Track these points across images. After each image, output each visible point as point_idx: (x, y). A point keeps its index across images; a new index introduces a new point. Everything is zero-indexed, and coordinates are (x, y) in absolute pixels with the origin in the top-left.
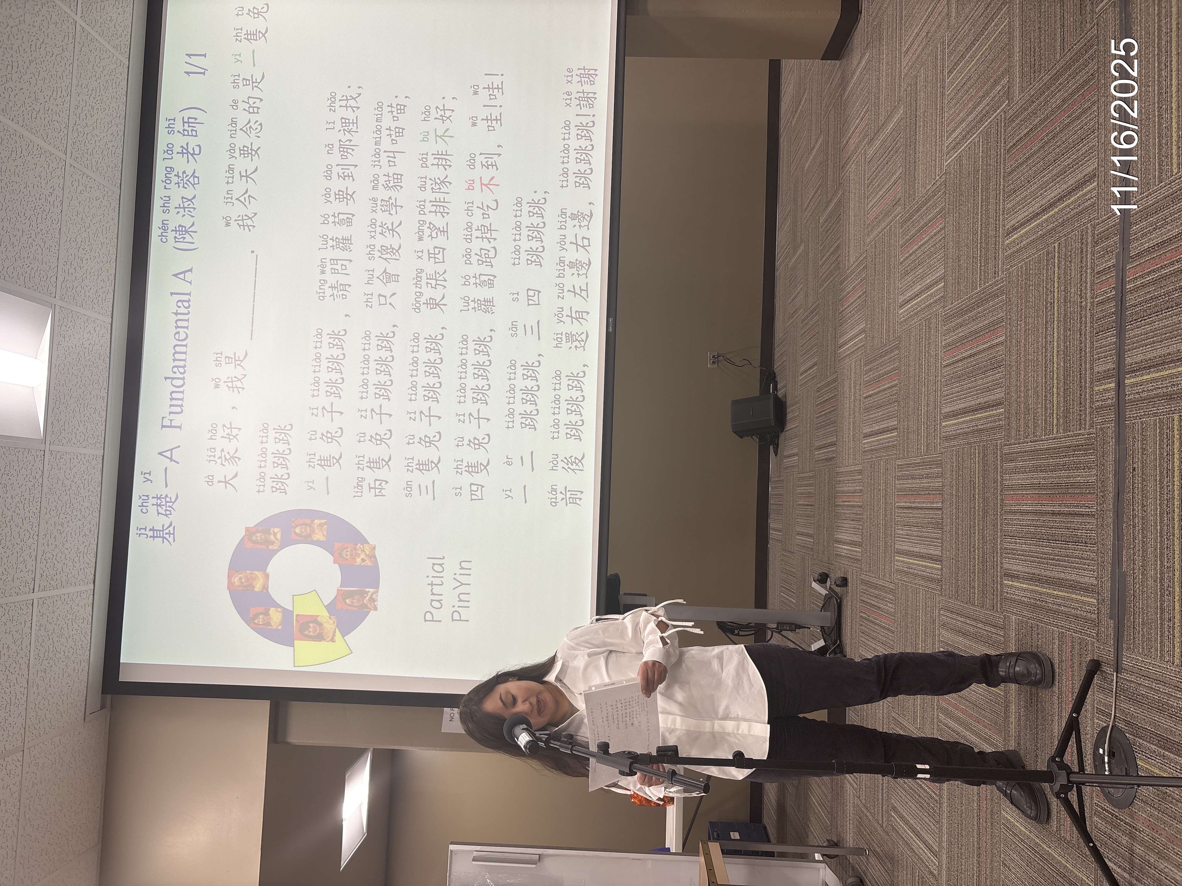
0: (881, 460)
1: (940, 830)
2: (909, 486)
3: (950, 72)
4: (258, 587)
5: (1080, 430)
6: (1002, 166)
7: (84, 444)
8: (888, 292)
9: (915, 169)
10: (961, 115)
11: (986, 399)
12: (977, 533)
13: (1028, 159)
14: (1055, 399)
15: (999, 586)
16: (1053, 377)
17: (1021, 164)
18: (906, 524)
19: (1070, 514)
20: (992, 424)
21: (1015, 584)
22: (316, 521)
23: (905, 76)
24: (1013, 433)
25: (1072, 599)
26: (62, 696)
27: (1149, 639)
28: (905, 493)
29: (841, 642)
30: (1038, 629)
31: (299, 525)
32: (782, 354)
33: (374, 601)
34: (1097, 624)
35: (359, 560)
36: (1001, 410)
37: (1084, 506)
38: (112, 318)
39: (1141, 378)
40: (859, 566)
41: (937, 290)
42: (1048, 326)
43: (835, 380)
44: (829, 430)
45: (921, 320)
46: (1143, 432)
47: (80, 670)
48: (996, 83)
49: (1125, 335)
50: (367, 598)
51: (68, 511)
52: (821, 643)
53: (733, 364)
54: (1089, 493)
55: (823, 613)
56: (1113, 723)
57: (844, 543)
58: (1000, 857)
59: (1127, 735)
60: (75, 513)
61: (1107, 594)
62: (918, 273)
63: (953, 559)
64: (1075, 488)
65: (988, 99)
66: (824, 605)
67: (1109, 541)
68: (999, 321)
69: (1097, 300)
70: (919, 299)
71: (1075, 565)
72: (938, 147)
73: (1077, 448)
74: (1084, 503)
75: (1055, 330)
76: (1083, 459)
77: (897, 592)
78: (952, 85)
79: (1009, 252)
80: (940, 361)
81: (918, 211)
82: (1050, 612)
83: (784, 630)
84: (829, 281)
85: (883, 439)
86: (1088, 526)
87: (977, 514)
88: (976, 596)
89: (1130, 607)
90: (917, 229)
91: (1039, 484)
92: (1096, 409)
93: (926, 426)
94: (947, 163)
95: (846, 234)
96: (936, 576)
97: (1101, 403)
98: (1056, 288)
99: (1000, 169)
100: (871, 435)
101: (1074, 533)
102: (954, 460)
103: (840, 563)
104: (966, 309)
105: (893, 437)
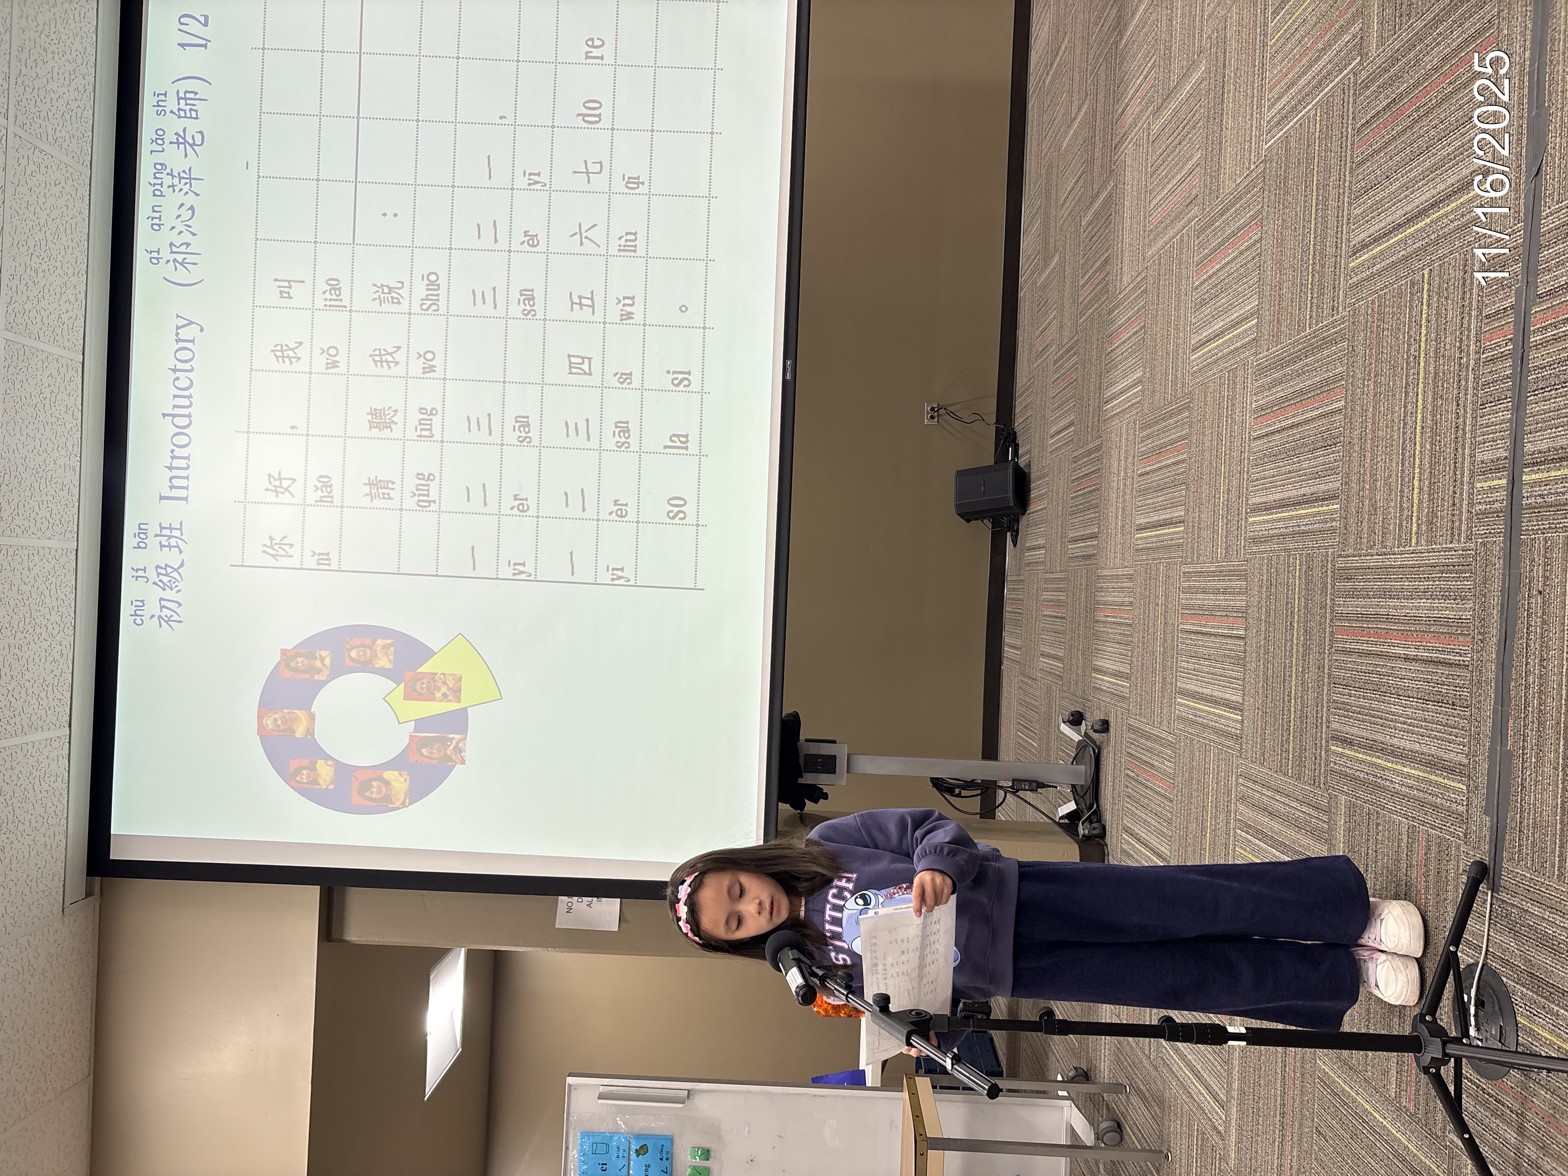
0: (1160, 563)
1: (1229, 1074)
2: (1199, 602)
3: (1275, 12)
4: (300, 732)
5: (1451, 542)
6: (1348, 153)
7: (48, 534)
8: (1177, 329)
9: (1221, 153)
10: (1290, 76)
11: (1313, 489)
12: (1294, 675)
13: (1387, 144)
14: (1415, 496)
15: (1323, 753)
16: (1414, 464)
17: (1377, 152)
18: (1193, 654)
19: (1432, 661)
20: (1321, 525)
21: (1346, 751)
22: (379, 642)
23: (1210, 16)
24: (1352, 541)
25: (1430, 781)
26: (28, 882)
27: (1543, 850)
28: (1193, 612)
29: (1098, 807)
30: (1378, 818)
31: (355, 647)
32: (1025, 407)
33: (461, 751)
34: (1464, 819)
36: (1335, 507)
37: (1452, 651)
38: (83, 354)
39: (1546, 475)
40: (1125, 706)
41: (1246, 331)
42: (1410, 389)
43: (1099, 448)
44: (1089, 516)
45: (1221, 371)
46: (1546, 552)
47: (54, 846)
48: (1343, 30)
49: (1526, 409)
50: (451, 747)
51: (29, 628)
52: (1071, 806)
53: (959, 419)
54: (1460, 634)
55: (1074, 766)
56: (1484, 960)
57: (1105, 673)
58: (1313, 1120)
59: (1504, 979)
60: (38, 631)
61: (1482, 780)
62: (1220, 303)
63: (1258, 709)
64: (1441, 625)
65: (1330, 54)
66: (1076, 756)
67: (1489, 707)
68: (1338, 378)
69: (1484, 356)
70: (1221, 341)
71: (1436, 733)
72: (1254, 121)
73: (1446, 568)
74: (1453, 647)
75: (1420, 396)
76: (1454, 585)
77: (1178, 747)
78: (1279, 32)
79: (1355, 279)
80: (1247, 430)
81: (1222, 215)
82: (1396, 795)
83: (1022, 790)
84: (1093, 308)
85: (1164, 534)
86: (1457, 682)
87: (1295, 650)
88: (1290, 763)
89: (1516, 801)
90: (1220, 240)
91: (1388, 615)
92: (1476, 515)
93: (1225, 521)
94: (1267, 146)
95: (1118, 243)
96: (1233, 730)
97: (1484, 507)
98: (1423, 334)
99: (1346, 156)
100: (1146, 529)
101: (1436, 689)
102: (1265, 572)
103: (1099, 699)
104: (1288, 358)
105: (1179, 533)
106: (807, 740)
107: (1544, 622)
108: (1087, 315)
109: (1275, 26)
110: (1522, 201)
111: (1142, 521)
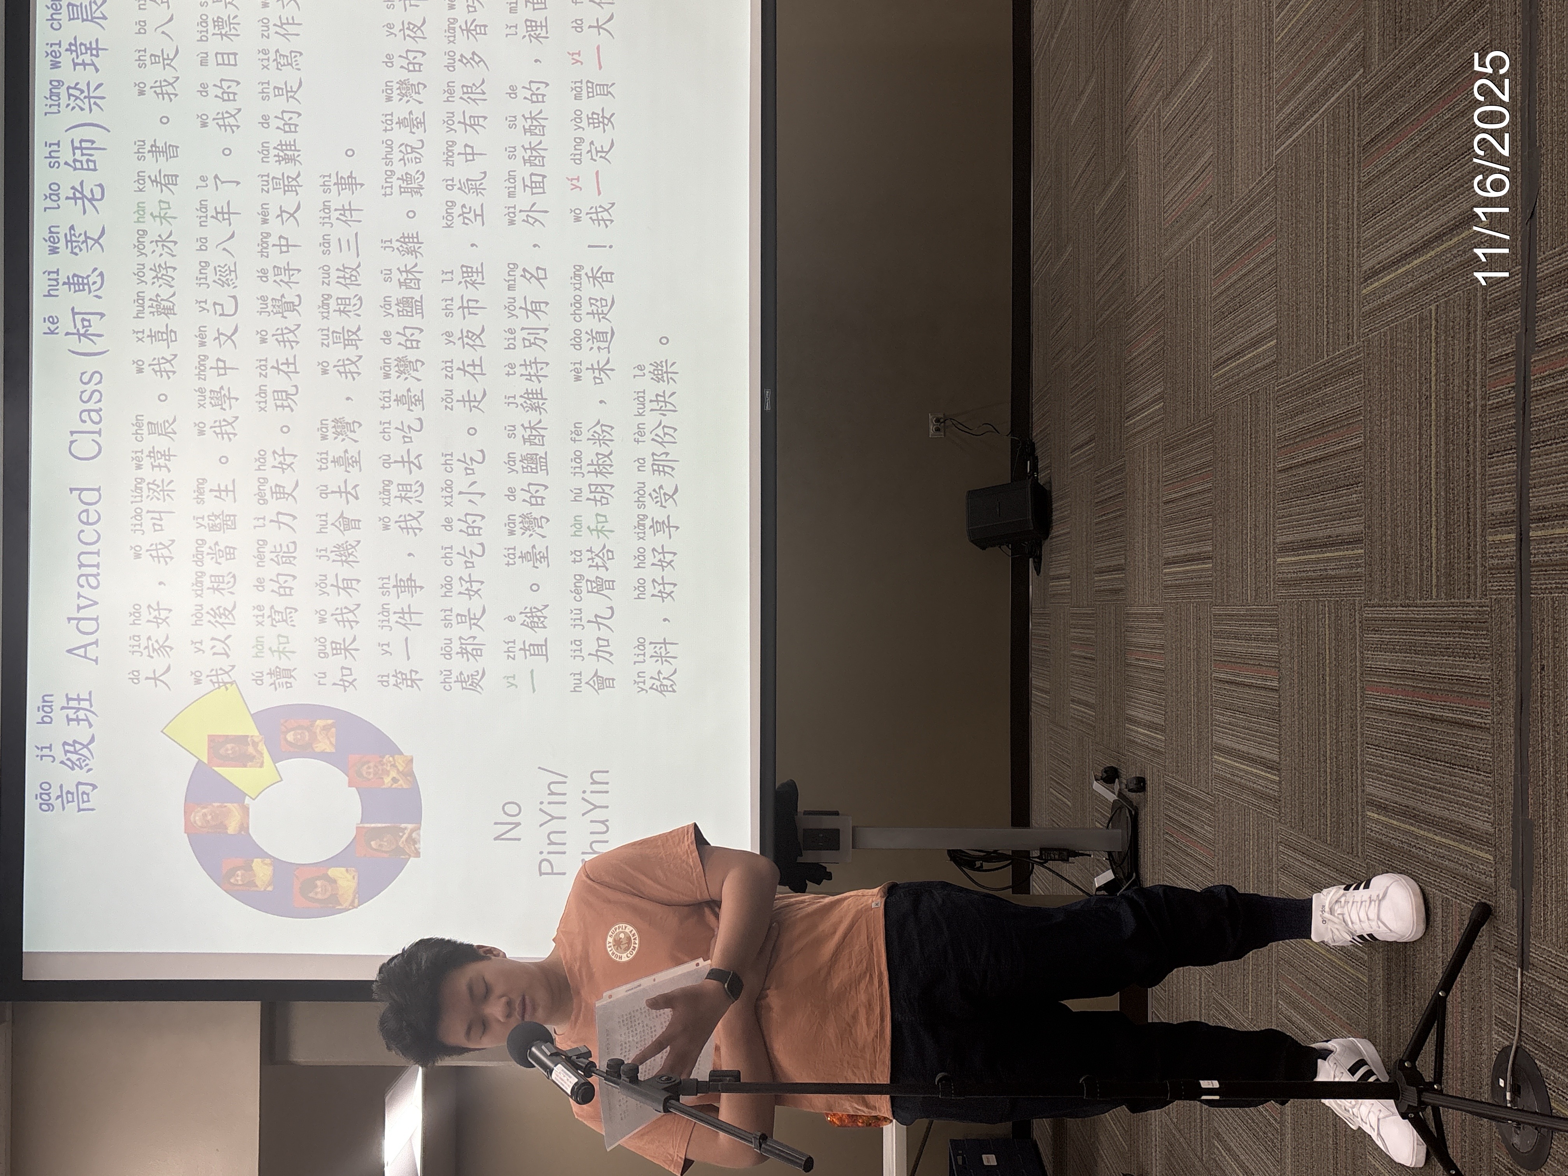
0: (1190, 603)
2: (1231, 648)
5: (1468, 597)
6: (1356, 171)
8: (1196, 342)
9: (1232, 153)
10: (1296, 79)
11: (1338, 531)
12: (1328, 733)
13: (1393, 165)
14: (1434, 545)
15: (1360, 818)
16: (1431, 511)
17: (1384, 173)
18: (1228, 707)
19: (1456, 723)
20: (1347, 571)
21: (1381, 818)
22: (320, 723)
24: (1377, 588)
25: (1461, 852)
28: (1225, 659)
29: (1137, 875)
31: (292, 729)
32: (1043, 416)
33: (415, 842)
34: (1494, 893)
35: (387, 780)
36: (1360, 551)
37: (1474, 713)
39: (1551, 532)
40: (1161, 762)
41: (1265, 351)
42: (1424, 431)
43: (1121, 469)
44: (1115, 545)
45: (1243, 393)
46: (1555, 613)
48: (1345, 38)
49: (1530, 462)
50: (404, 838)
52: (1108, 876)
53: (968, 431)
54: (1481, 695)
55: (1111, 831)
56: (1518, 1042)
57: (1139, 724)
59: (1537, 1062)
61: (1507, 850)
62: (1238, 319)
63: (1295, 769)
64: (1464, 685)
65: (1333, 62)
66: (1111, 818)
67: (1510, 771)
68: (1355, 413)
69: (1490, 402)
70: (1241, 360)
71: (1464, 800)
72: (1264, 124)
73: (1466, 624)
74: (1475, 709)
75: (1433, 439)
76: (1472, 643)
77: (1216, 809)
78: (1283, 29)
79: (1367, 308)
80: (1272, 461)
81: (1236, 221)
82: (1429, 866)
83: (1051, 860)
84: (1110, 309)
85: (1193, 571)
86: (1481, 745)
87: (1328, 706)
88: (1328, 829)
89: (1539, 873)
90: (1236, 248)
91: (1414, 671)
92: (1490, 569)
93: (1253, 560)
94: (1278, 152)
95: (1133, 240)
96: (1271, 792)
97: (1496, 562)
98: (1433, 374)
99: (1353, 175)
100: (1175, 563)
101: (1462, 753)
102: (1295, 618)
103: (1134, 754)
104: (1308, 386)
105: (1207, 570)
106: (806, 813)
107: (1556, 686)
108: (1104, 316)
109: (1279, 22)
110: (1519, 243)
111: (1170, 554)
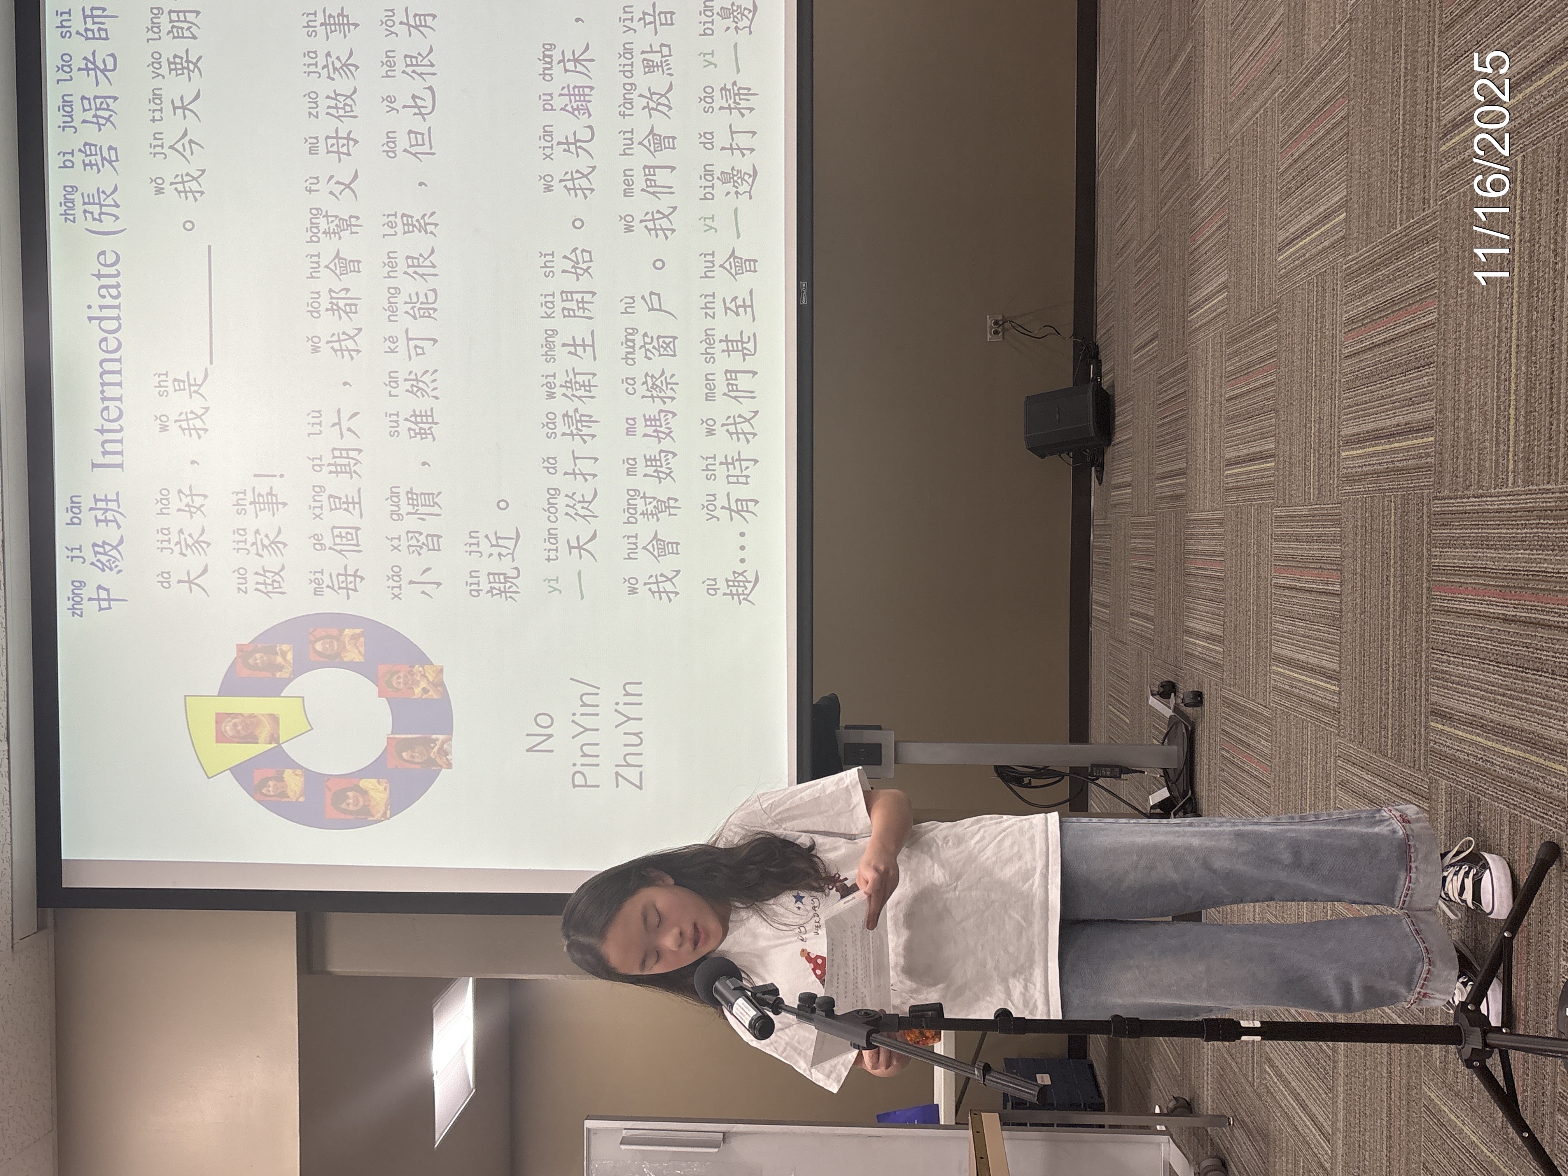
0: (1251, 505)
1: (1335, 1103)
2: (1292, 552)
5: (1548, 483)
6: (1437, 12)
8: (1262, 224)
9: (1304, 9)
11: (1408, 418)
12: (1391, 639)
14: (1512, 427)
15: (1423, 729)
16: (1509, 389)
17: (1467, 11)
18: (1287, 614)
19: (1530, 623)
20: (1416, 461)
21: (1446, 728)
22: (347, 631)
24: (1447, 479)
25: (1531, 763)
28: (1286, 563)
29: (1193, 793)
30: (1479, 805)
32: (1107, 315)
33: (446, 754)
35: (418, 691)
36: (1430, 439)
37: (1551, 611)
40: (1219, 675)
41: (1334, 227)
42: (1504, 300)
43: (1184, 367)
44: (1176, 449)
45: (1310, 275)
50: (436, 749)
52: (1164, 794)
53: (1028, 333)
54: (1560, 591)
55: (1166, 747)
57: (1198, 636)
58: (1420, 1155)
62: (1306, 194)
63: (1356, 678)
64: (1539, 580)
66: (1168, 733)
68: (1428, 286)
70: (1308, 238)
71: (1536, 707)
73: (1544, 513)
74: (1552, 606)
76: (1553, 533)
77: (1274, 723)
80: (1338, 347)
81: (1307, 85)
82: (1497, 779)
83: (1103, 777)
84: (1174, 197)
85: (1255, 471)
86: (1557, 646)
87: (1392, 609)
88: (1389, 742)
90: (1305, 116)
91: (1485, 568)
93: (1317, 456)
95: (1198, 119)
96: (1330, 703)
98: (1517, 234)
100: (1237, 464)
101: (1535, 655)
102: (1359, 516)
103: (1192, 667)
104: (1378, 261)
105: (1270, 469)
106: (847, 727)
